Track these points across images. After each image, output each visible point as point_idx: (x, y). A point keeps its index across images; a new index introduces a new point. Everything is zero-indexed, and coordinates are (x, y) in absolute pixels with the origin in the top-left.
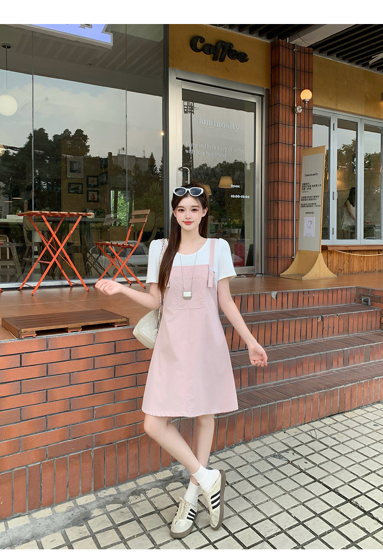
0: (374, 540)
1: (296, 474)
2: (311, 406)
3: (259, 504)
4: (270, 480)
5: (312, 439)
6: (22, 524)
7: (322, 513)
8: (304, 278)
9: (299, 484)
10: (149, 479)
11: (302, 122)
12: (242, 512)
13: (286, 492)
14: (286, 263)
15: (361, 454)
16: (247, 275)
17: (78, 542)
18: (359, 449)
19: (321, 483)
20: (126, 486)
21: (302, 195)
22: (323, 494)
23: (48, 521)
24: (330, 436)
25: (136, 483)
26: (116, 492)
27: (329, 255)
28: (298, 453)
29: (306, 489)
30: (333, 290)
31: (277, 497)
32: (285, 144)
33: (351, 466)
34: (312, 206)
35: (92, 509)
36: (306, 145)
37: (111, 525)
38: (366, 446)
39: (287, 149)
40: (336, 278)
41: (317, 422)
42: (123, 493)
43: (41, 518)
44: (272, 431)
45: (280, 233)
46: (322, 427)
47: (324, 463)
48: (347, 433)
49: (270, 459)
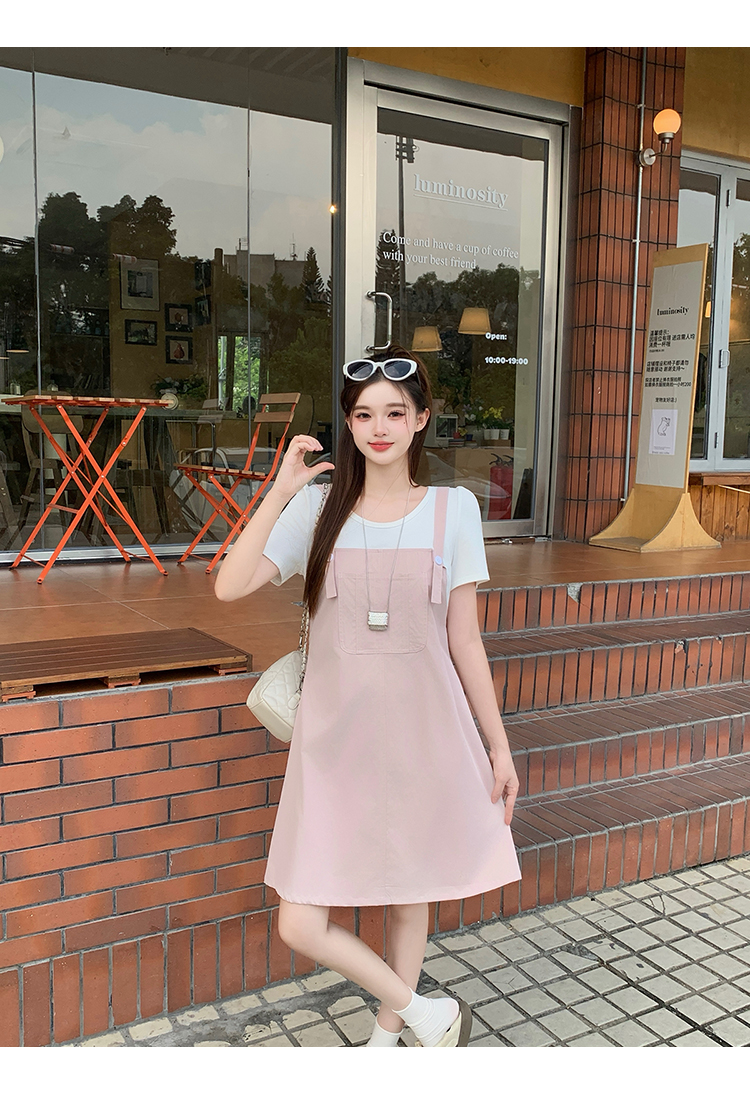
1: (617, 990)
2: (653, 845)
4: (559, 1002)
5: (654, 916)
8: (646, 548)
9: (624, 1012)
10: (291, 990)
11: (655, 186)
13: (594, 1028)
14: (606, 512)
16: (516, 540)
19: (672, 1010)
20: (239, 1003)
21: (650, 357)
22: (679, 1036)
24: (695, 910)
25: (261, 998)
26: (216, 1016)
27: (704, 495)
28: (623, 945)
29: (639, 1023)
30: (711, 580)
31: (575, 1038)
32: (615, 238)
33: (742, 976)
34: (672, 385)
36: (663, 241)
39: (618, 252)
40: (717, 548)
41: (665, 879)
42: (234, 1019)
44: (563, 896)
45: (594, 445)
46: (678, 890)
47: (680, 967)
48: (735, 903)
49: (562, 957)
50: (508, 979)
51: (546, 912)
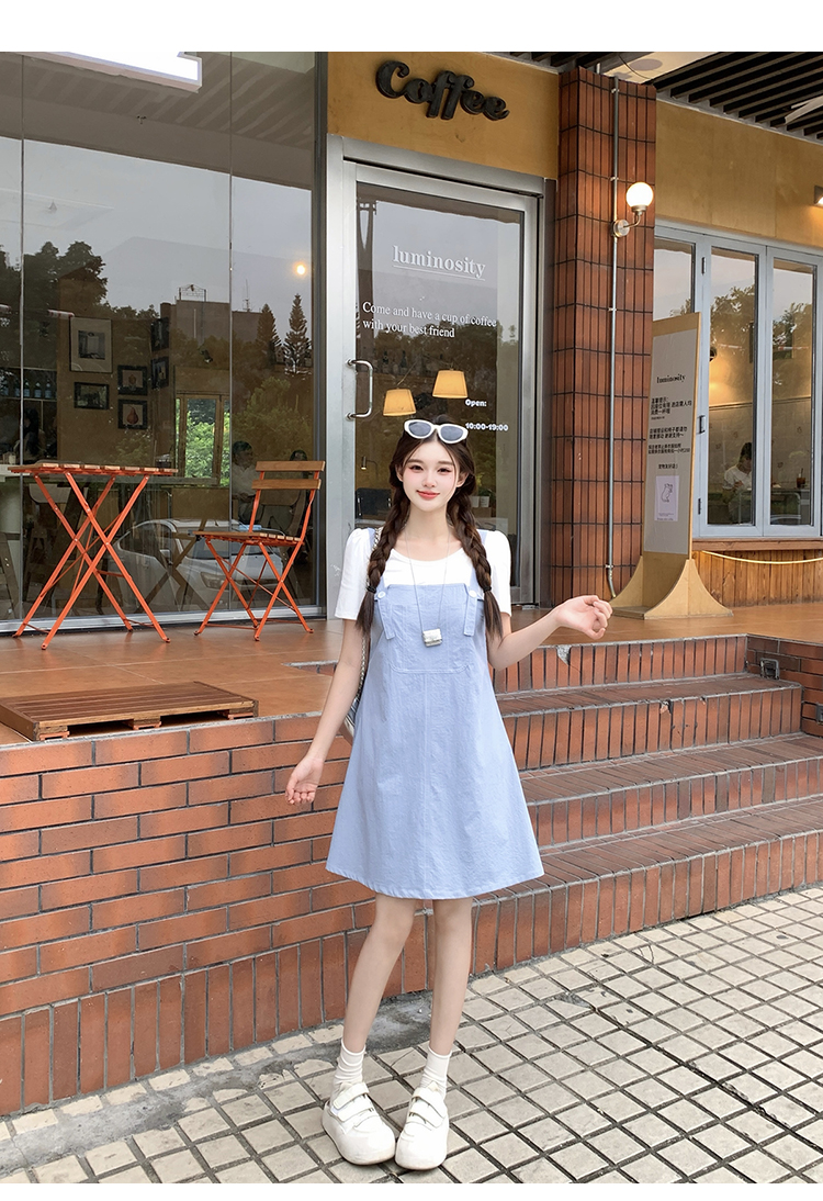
0: (766, 1157)
1: (608, 1033)
2: (641, 894)
3: (531, 1090)
4: (554, 1045)
5: (643, 965)
6: (42, 1125)
7: (661, 1107)
8: (648, 615)
9: (614, 1053)
10: (300, 1041)
11: (630, 256)
12: (495, 1104)
13: (587, 1067)
14: (592, 579)
15: (749, 994)
17: (163, 1159)
18: (743, 985)
19: (660, 1050)
20: (252, 1055)
22: (664, 1072)
23: (97, 1120)
24: (683, 958)
28: (613, 993)
29: (629, 1062)
31: (569, 1077)
32: (591, 307)
33: (724, 1017)
34: (673, 451)
35: (184, 1098)
36: (640, 309)
37: (226, 1127)
38: (758, 978)
39: (594, 320)
41: (655, 930)
43: (82, 1115)
44: (556, 946)
45: (577, 511)
46: (666, 941)
47: (667, 1011)
48: (720, 952)
49: (554, 1005)
50: (504, 1026)
51: (541, 964)
